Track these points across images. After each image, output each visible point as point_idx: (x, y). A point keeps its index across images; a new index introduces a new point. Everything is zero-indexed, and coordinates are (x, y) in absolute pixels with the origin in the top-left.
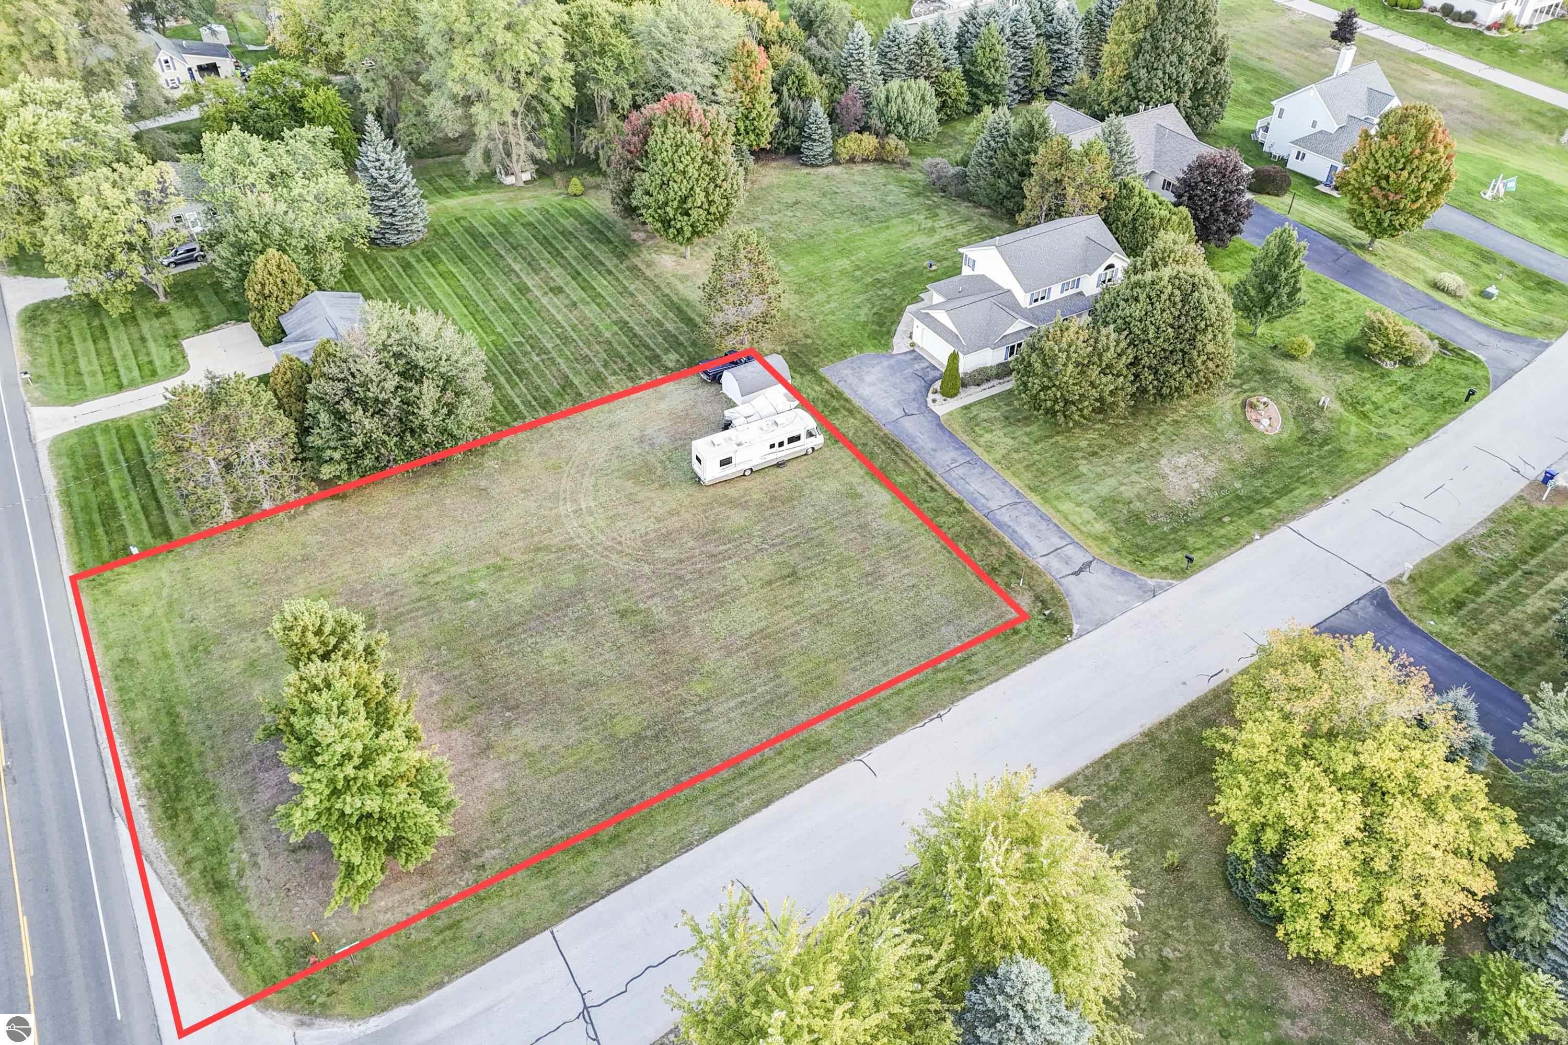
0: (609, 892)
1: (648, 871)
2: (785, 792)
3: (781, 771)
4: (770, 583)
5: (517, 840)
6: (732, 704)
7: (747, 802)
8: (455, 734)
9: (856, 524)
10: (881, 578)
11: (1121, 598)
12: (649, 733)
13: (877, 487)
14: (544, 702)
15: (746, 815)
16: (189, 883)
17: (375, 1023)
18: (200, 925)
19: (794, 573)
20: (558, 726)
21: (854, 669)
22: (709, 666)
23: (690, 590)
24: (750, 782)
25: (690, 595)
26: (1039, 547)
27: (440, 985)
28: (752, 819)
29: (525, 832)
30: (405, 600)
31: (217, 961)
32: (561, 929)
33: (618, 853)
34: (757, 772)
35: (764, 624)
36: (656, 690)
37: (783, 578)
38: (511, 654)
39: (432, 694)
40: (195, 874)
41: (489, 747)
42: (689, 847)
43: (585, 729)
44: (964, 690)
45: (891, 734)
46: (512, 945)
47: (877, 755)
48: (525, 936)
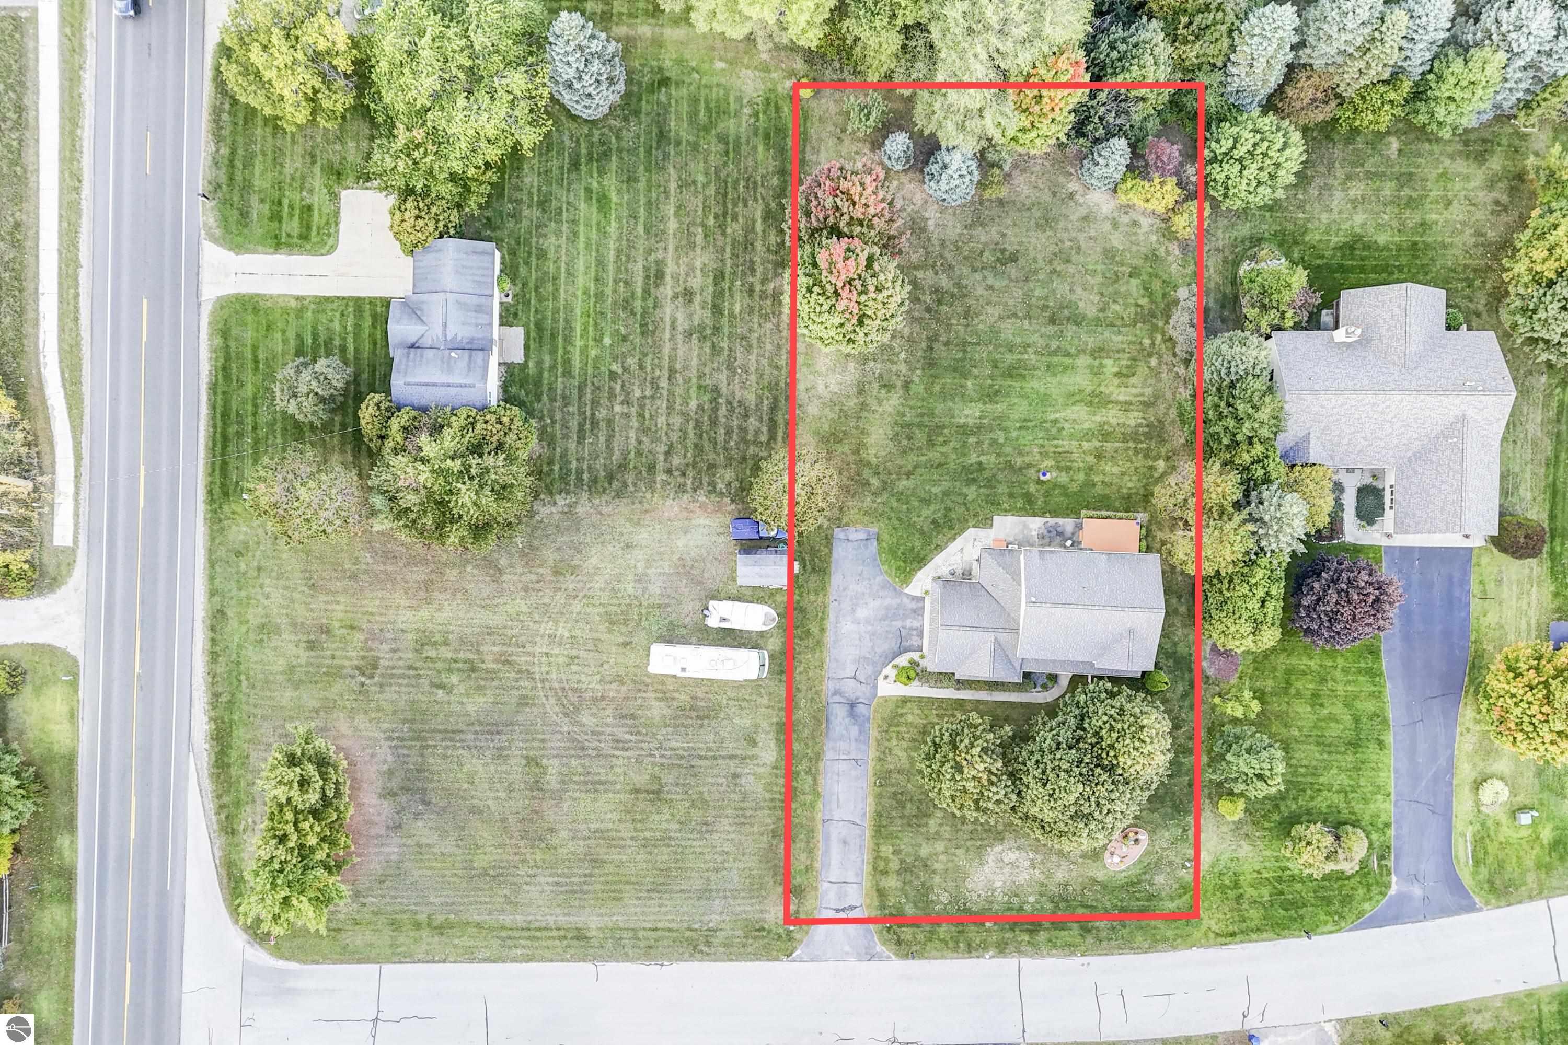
0: (419, 961)
1: (444, 961)
2: (542, 959)
3: (549, 943)
4: (637, 791)
5: (388, 900)
6: (550, 880)
7: (519, 952)
8: (386, 803)
9: (732, 770)
10: (711, 832)
11: (847, 948)
12: (492, 872)
13: (772, 744)
14: (444, 810)
15: (515, 960)
16: (218, 821)
17: (281, 964)
18: (218, 854)
19: (658, 792)
20: (444, 834)
21: (639, 898)
22: (555, 841)
23: (583, 766)
24: (529, 938)
25: (580, 770)
26: (834, 874)
27: (317, 963)
28: (515, 965)
29: (395, 897)
30: (401, 663)
31: (221, 884)
32: (386, 967)
33: (436, 938)
34: (538, 934)
35: (610, 826)
36: (513, 841)
37: (648, 792)
38: (445, 757)
39: (385, 761)
40: (223, 816)
41: (400, 826)
42: (471, 960)
43: (458, 846)
44: (691, 955)
45: (627, 958)
46: (359, 961)
47: (609, 968)
48: (368, 960)
